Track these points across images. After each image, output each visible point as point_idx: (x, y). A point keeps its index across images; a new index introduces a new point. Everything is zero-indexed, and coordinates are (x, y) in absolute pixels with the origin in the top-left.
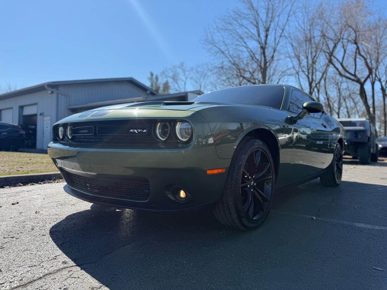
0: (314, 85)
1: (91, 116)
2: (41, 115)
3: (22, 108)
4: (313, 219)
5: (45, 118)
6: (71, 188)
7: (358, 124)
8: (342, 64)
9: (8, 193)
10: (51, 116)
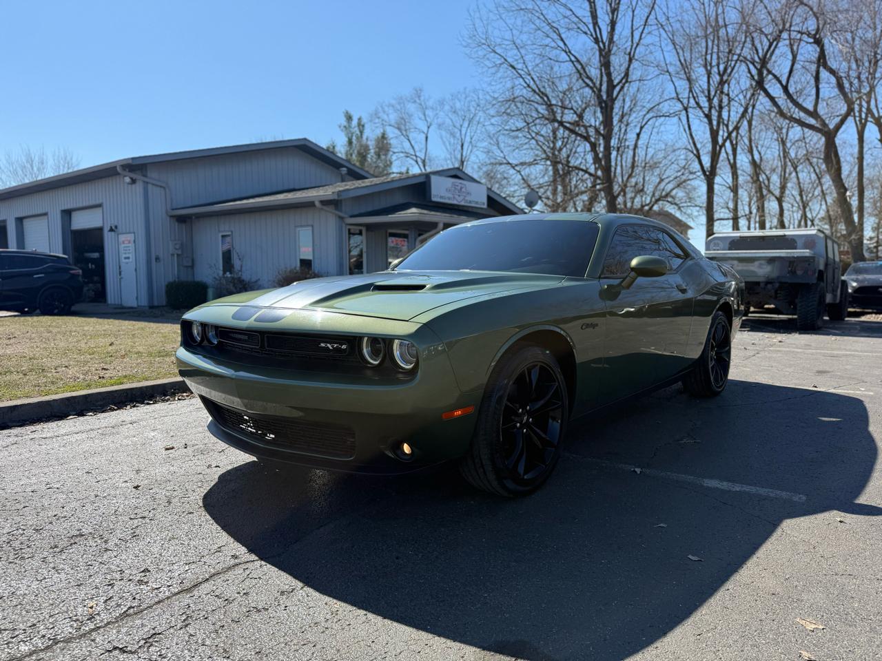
0: (722, 134)
1: (255, 320)
2: (111, 230)
3: (67, 214)
4: (636, 472)
5: (122, 238)
6: (222, 430)
7: (799, 243)
8: (785, 89)
9: (99, 428)
10: (134, 232)
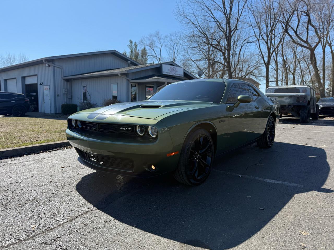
0: (272, 49)
1: (96, 119)
2: (41, 84)
3: (24, 78)
4: (239, 176)
5: (45, 87)
6: (83, 160)
7: (301, 90)
8: (296, 32)
9: (36, 160)
10: (49, 85)
